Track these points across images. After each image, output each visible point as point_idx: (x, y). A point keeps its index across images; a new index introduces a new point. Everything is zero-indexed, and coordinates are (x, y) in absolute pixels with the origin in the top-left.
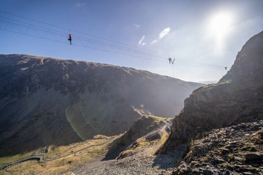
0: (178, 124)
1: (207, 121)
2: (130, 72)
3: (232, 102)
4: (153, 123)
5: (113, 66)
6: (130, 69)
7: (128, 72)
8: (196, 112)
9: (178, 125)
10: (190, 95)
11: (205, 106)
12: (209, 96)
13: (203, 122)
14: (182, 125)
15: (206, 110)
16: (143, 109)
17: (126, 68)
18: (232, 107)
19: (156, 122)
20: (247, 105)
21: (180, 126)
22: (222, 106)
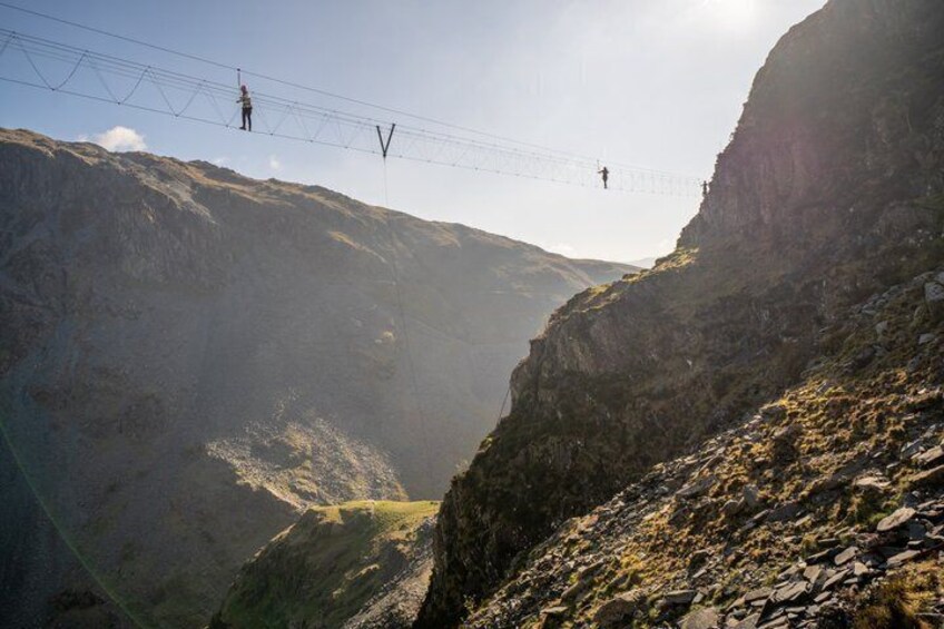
0: (462, 522)
1: (592, 479)
2: (194, 197)
3: (690, 363)
4: (376, 549)
5: (42, 141)
6: (199, 177)
7: (184, 195)
8: (547, 438)
9: (462, 530)
10: (533, 343)
11: (588, 398)
12: (604, 340)
13: (574, 489)
14: (479, 526)
15: (591, 419)
16: (308, 463)
17: (161, 161)
18: (683, 388)
19: (399, 535)
20: (733, 372)
21: (471, 535)
22: (653, 388)
